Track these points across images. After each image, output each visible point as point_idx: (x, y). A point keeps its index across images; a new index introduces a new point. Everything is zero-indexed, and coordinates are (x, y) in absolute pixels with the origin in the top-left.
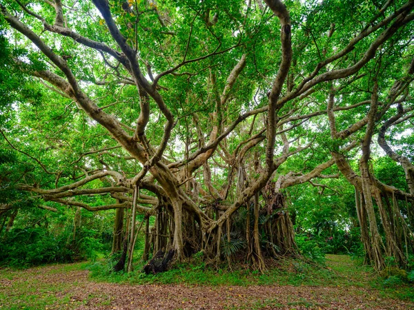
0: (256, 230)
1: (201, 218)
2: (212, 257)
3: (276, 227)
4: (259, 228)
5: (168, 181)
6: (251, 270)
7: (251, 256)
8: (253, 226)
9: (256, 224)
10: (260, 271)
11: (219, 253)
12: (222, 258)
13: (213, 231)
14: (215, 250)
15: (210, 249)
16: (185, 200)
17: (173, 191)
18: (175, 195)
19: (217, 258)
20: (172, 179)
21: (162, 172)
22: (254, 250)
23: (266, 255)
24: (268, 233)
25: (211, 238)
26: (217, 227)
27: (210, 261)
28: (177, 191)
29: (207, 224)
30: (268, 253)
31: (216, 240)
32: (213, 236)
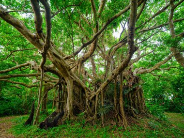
0: (121, 98)
1: (86, 91)
2: (91, 115)
3: (134, 97)
4: (123, 97)
5: (62, 66)
6: (118, 126)
7: (117, 116)
8: (119, 96)
9: (121, 94)
10: (123, 127)
11: (96, 113)
12: (98, 116)
13: (93, 99)
14: (94, 111)
15: (91, 110)
16: (74, 79)
17: (66, 72)
18: (67, 76)
19: (95, 116)
20: (65, 65)
21: (58, 60)
22: (120, 112)
23: (128, 115)
24: (130, 100)
25: (91, 103)
26: (95, 96)
27: (90, 119)
28: (69, 73)
29: (89, 94)
30: (129, 114)
31: (95, 104)
32: (93, 102)
